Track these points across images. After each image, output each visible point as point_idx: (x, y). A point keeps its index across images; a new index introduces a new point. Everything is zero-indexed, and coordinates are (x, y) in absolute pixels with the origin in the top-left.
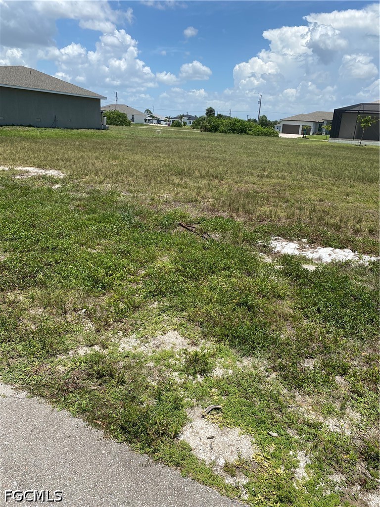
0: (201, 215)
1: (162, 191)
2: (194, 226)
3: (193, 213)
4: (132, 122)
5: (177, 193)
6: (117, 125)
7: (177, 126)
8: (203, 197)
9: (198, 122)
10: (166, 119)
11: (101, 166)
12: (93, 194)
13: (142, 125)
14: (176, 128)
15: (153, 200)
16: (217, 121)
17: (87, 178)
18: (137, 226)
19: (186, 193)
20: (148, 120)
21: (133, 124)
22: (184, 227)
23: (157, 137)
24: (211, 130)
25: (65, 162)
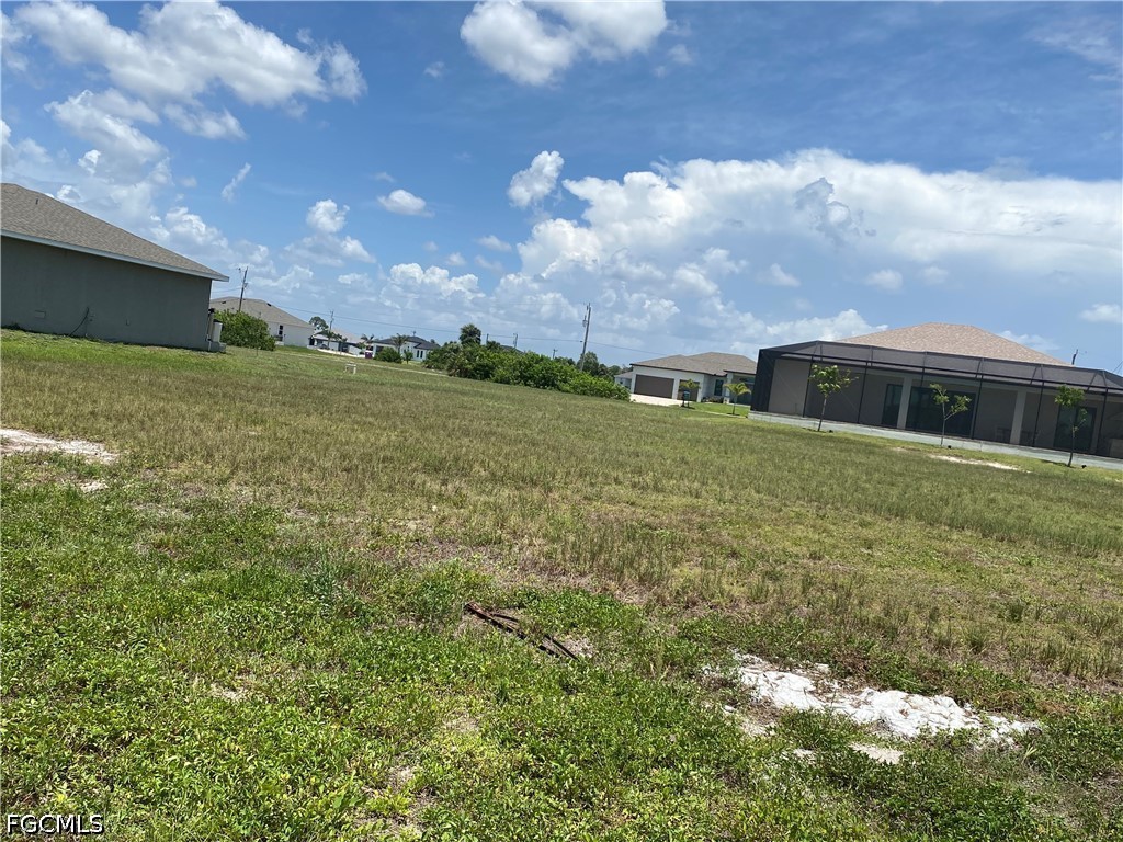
0: (521, 583)
3: (500, 578)
4: (277, 343)
7: (389, 361)
8: (515, 532)
9: (441, 355)
10: (362, 341)
11: (219, 438)
12: (201, 510)
13: (303, 349)
14: (386, 363)
15: (379, 534)
16: (488, 356)
17: (184, 468)
18: (349, 611)
19: (467, 520)
20: (318, 340)
21: (281, 348)
22: (481, 616)
23: (349, 380)
24: (473, 375)
25: (114, 422)
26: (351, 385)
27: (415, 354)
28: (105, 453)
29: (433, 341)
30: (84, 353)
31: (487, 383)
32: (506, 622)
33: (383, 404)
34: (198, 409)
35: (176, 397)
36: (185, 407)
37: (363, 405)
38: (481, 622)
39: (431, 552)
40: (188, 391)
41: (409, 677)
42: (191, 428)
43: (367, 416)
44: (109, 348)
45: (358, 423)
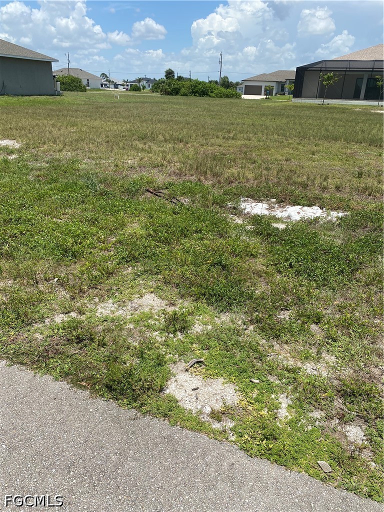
0: (168, 180)
1: (126, 157)
2: (162, 191)
3: (160, 179)
4: (87, 88)
5: (142, 158)
6: (71, 91)
7: (136, 91)
9: (158, 85)
10: (123, 82)
12: (52, 162)
13: (99, 90)
14: (134, 92)
15: (117, 166)
16: (177, 83)
17: (45, 147)
20: (104, 84)
23: (115, 102)
24: (171, 93)
25: (19, 131)
27: (147, 86)
28: (16, 144)
30: (6, 102)
31: (178, 97)
32: (160, 194)
34: (51, 122)
35: (43, 118)
36: (46, 122)
37: (120, 113)
38: (151, 194)
43: (120, 118)
44: (16, 98)
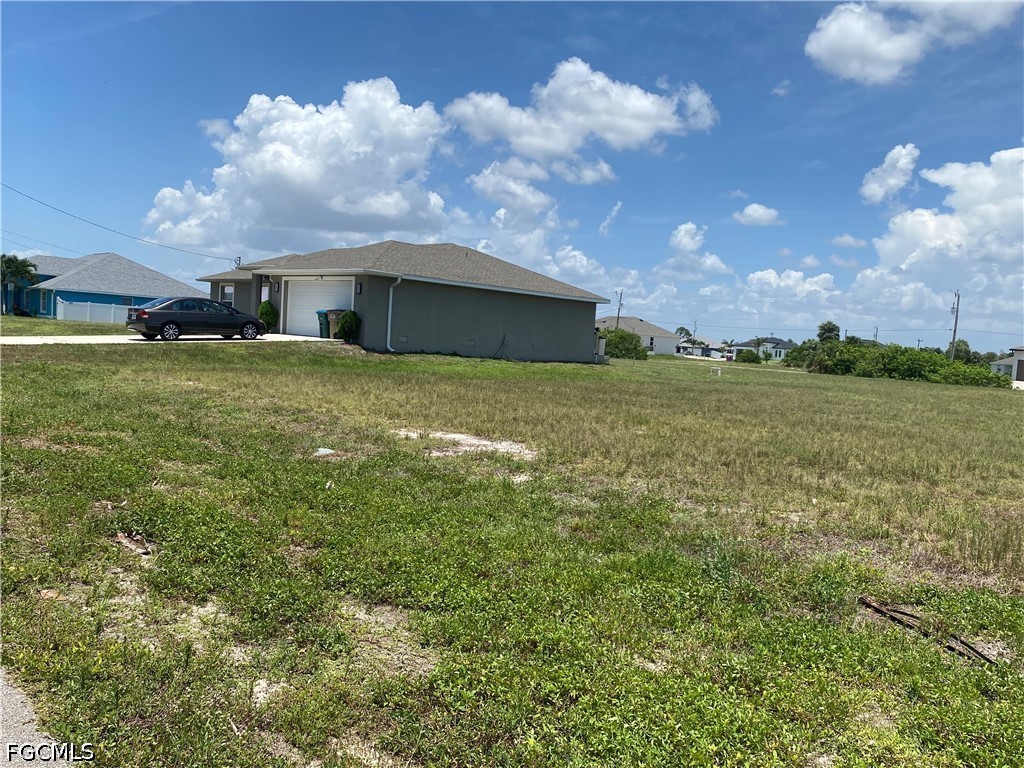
0: (917, 578)
3: (894, 575)
4: (649, 353)
7: (749, 362)
8: (903, 527)
9: (800, 353)
10: (723, 346)
11: (613, 438)
12: (606, 499)
13: (672, 357)
14: (746, 364)
15: (764, 525)
16: (849, 351)
17: (587, 464)
18: (746, 597)
19: (851, 513)
20: (683, 348)
21: (652, 357)
22: (877, 611)
23: (716, 382)
24: (833, 370)
25: (531, 426)
26: (716, 386)
27: (774, 355)
28: (527, 451)
29: (790, 341)
30: (503, 371)
31: (849, 378)
32: (905, 618)
33: (748, 402)
34: (594, 413)
35: (575, 403)
36: (583, 412)
37: (732, 404)
38: (877, 615)
39: (817, 543)
40: (583, 398)
41: (813, 665)
42: (590, 429)
43: (736, 414)
44: (520, 366)
45: (729, 421)
